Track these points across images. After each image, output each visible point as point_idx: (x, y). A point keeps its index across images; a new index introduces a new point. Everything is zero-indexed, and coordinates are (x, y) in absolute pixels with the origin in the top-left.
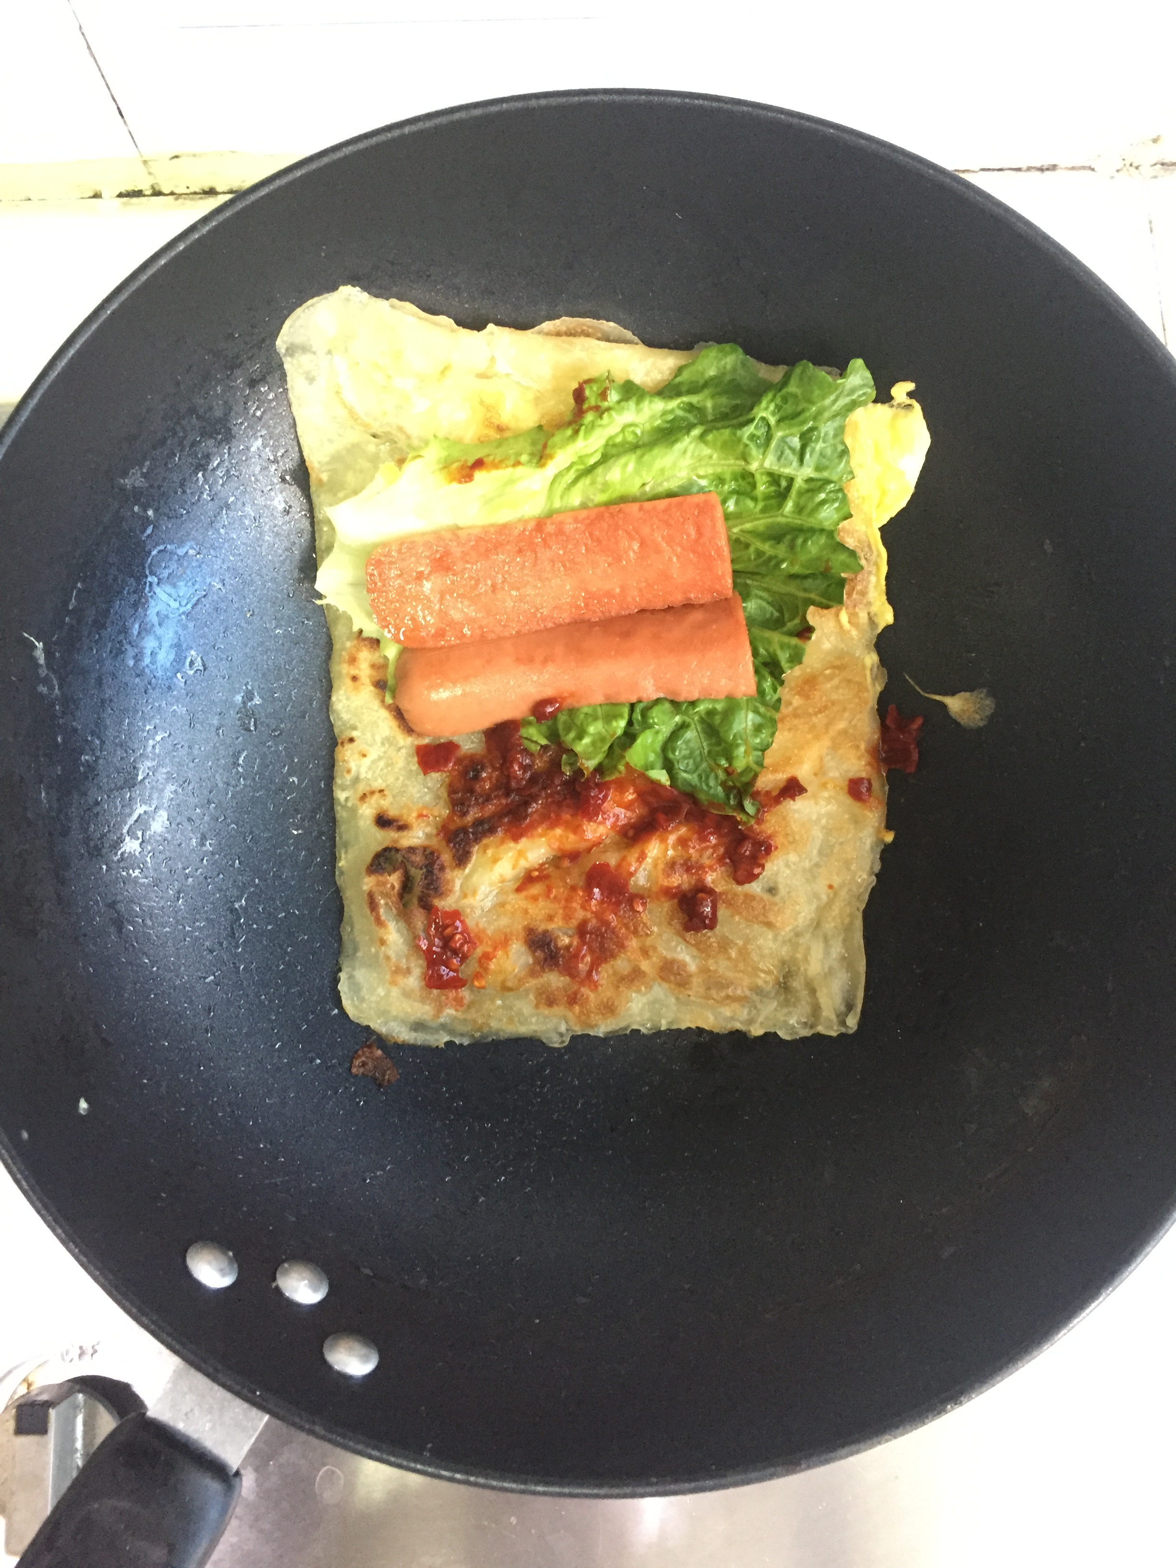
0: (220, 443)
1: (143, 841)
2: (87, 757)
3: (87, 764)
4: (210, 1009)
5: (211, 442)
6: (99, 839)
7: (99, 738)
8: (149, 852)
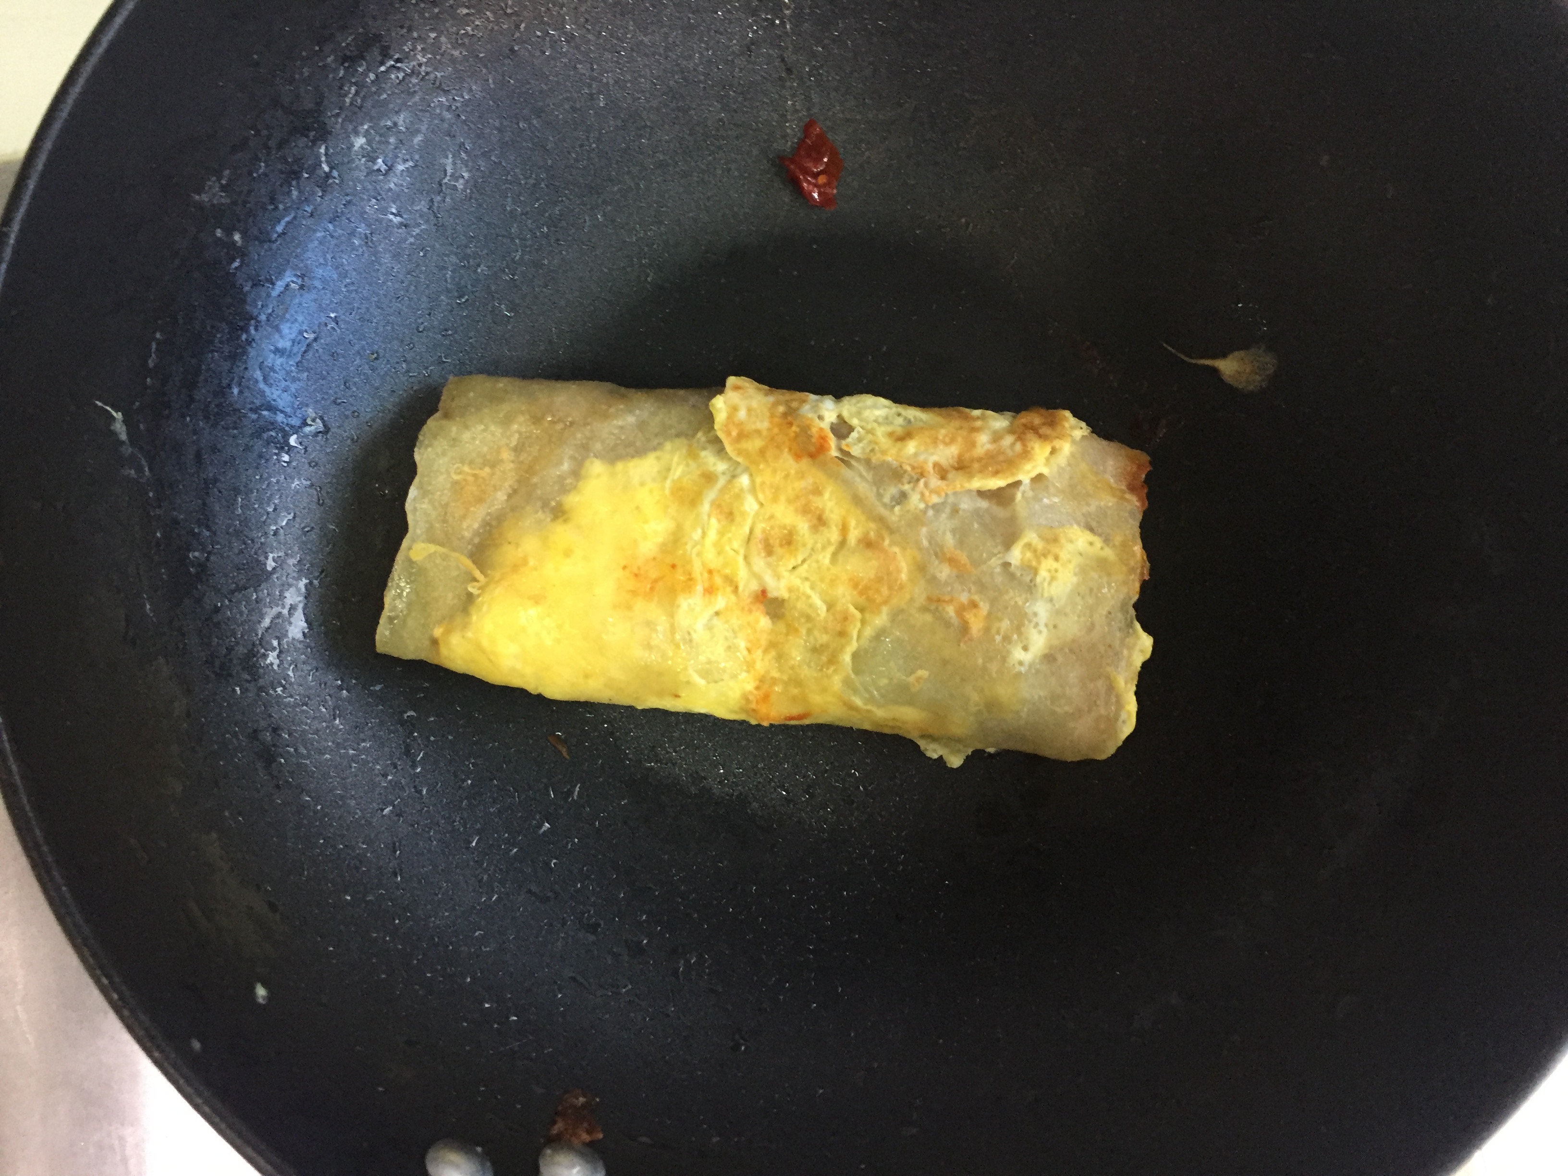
0: (314, 142)
1: (281, 652)
2: (197, 554)
3: (198, 563)
4: (394, 847)
5: (302, 142)
6: (225, 656)
7: (208, 528)
8: (290, 665)
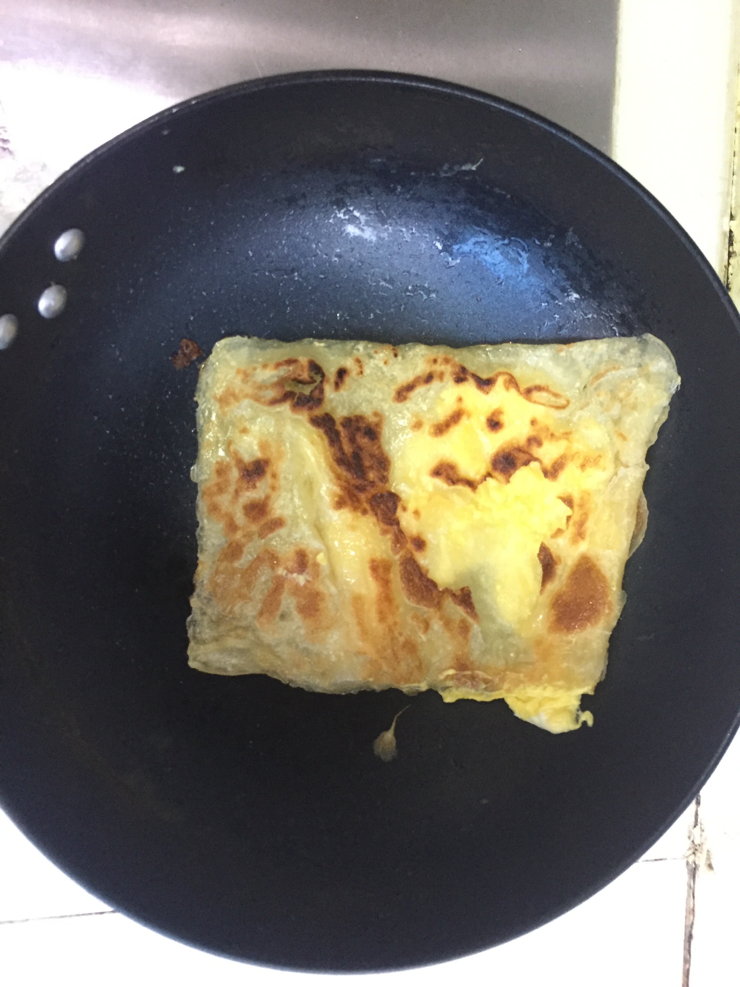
1: (342, 219)
2: (399, 189)
3: (395, 189)
4: (231, 252)
6: (346, 191)
